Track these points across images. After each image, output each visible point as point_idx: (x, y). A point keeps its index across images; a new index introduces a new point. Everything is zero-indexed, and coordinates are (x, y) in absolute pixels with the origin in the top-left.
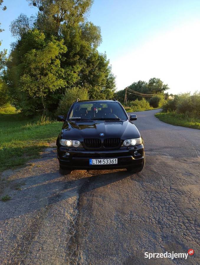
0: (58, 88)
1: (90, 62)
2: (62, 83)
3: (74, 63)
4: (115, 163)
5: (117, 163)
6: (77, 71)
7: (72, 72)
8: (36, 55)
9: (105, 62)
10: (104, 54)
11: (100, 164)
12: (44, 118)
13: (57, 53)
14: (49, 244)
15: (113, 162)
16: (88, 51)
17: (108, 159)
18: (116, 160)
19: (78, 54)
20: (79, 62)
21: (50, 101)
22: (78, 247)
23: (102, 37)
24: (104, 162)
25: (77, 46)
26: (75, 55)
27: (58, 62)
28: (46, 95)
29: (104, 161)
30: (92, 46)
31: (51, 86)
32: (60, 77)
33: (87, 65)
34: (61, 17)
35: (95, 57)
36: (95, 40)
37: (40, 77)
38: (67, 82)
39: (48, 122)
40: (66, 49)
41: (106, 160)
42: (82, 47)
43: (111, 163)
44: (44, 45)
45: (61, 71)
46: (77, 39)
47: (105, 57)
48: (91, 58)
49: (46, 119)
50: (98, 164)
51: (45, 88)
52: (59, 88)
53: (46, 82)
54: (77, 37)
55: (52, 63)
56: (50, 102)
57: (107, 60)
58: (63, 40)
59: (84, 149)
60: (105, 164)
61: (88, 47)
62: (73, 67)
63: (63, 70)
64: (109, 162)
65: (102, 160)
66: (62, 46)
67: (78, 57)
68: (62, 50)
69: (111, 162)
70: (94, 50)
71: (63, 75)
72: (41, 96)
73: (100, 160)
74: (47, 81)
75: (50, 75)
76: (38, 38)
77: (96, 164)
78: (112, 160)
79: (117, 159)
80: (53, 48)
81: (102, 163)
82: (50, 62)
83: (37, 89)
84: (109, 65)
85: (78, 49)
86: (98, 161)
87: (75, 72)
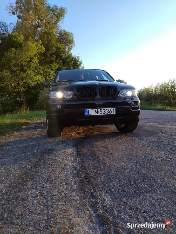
0: (36, 83)
1: (65, 62)
2: (40, 79)
3: (51, 62)
4: (112, 113)
5: (115, 113)
6: (54, 69)
7: (50, 69)
8: (15, 54)
9: (78, 62)
10: (77, 55)
11: (96, 114)
12: (24, 108)
13: (35, 52)
14: (50, 189)
15: (110, 112)
16: (63, 52)
17: (106, 109)
18: (113, 109)
19: (54, 54)
20: (56, 61)
21: (29, 95)
22: (94, 188)
23: (75, 41)
24: (101, 112)
25: (54, 47)
26: (51, 55)
27: (36, 60)
28: (25, 89)
29: (101, 110)
30: (67, 49)
31: (30, 82)
32: (38, 73)
33: (63, 64)
34: (38, 24)
35: (70, 57)
36: (69, 44)
37: (20, 72)
38: (45, 79)
39: (28, 112)
40: (43, 49)
41: (103, 110)
42: (58, 49)
43: (109, 114)
44: (23, 45)
45: (39, 68)
46: (53, 42)
47: (79, 58)
48: (66, 58)
49: (26, 109)
50: (94, 114)
51: (25, 83)
52: (38, 83)
53: (25, 77)
54: (54, 40)
55: (31, 61)
56: (29, 97)
57: (80, 61)
58: (40, 41)
59: (77, 99)
60: (103, 114)
61: (63, 49)
62: (50, 66)
63: (41, 68)
64: (106, 111)
65: (99, 110)
66: (40, 47)
67: (55, 57)
68: (40, 50)
69: (109, 111)
70: (68, 52)
71: (41, 72)
72: (21, 90)
73: (96, 109)
74: (27, 77)
75: (30, 71)
76: (18, 39)
77: (92, 114)
78: (109, 109)
79: (115, 109)
80: (31, 47)
81: (99, 114)
82: (29, 59)
83: (17, 84)
84: (82, 65)
85: (54, 50)
86: (94, 111)
87: (52, 70)
